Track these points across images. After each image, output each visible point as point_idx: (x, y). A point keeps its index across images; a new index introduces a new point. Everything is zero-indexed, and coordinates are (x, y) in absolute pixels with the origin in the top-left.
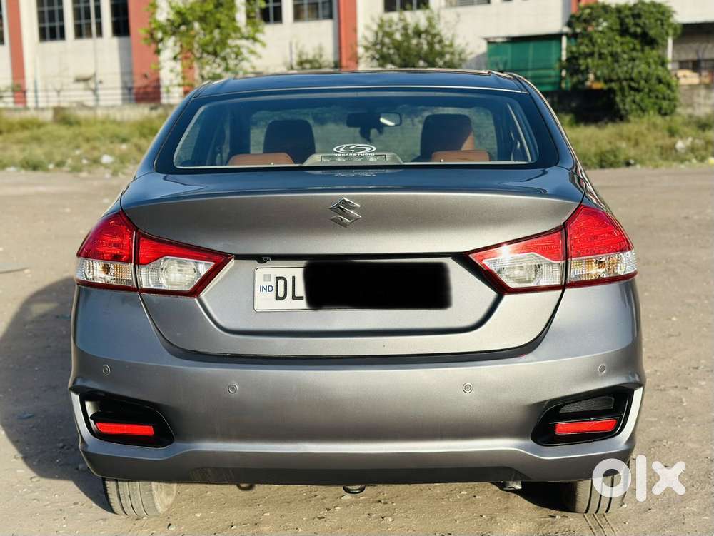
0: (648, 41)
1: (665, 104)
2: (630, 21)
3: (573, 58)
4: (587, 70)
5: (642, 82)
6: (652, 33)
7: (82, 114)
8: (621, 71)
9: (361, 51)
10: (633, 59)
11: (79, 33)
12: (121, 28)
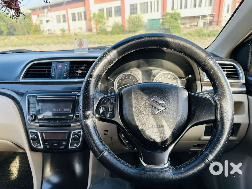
0: (176, 19)
1: (179, 31)
2: (173, 16)
3: (163, 23)
4: (165, 25)
5: (175, 27)
6: (177, 18)
7: (79, 34)
8: (171, 25)
9: (126, 22)
10: (173, 23)
11: (79, 20)
12: (85, 19)
